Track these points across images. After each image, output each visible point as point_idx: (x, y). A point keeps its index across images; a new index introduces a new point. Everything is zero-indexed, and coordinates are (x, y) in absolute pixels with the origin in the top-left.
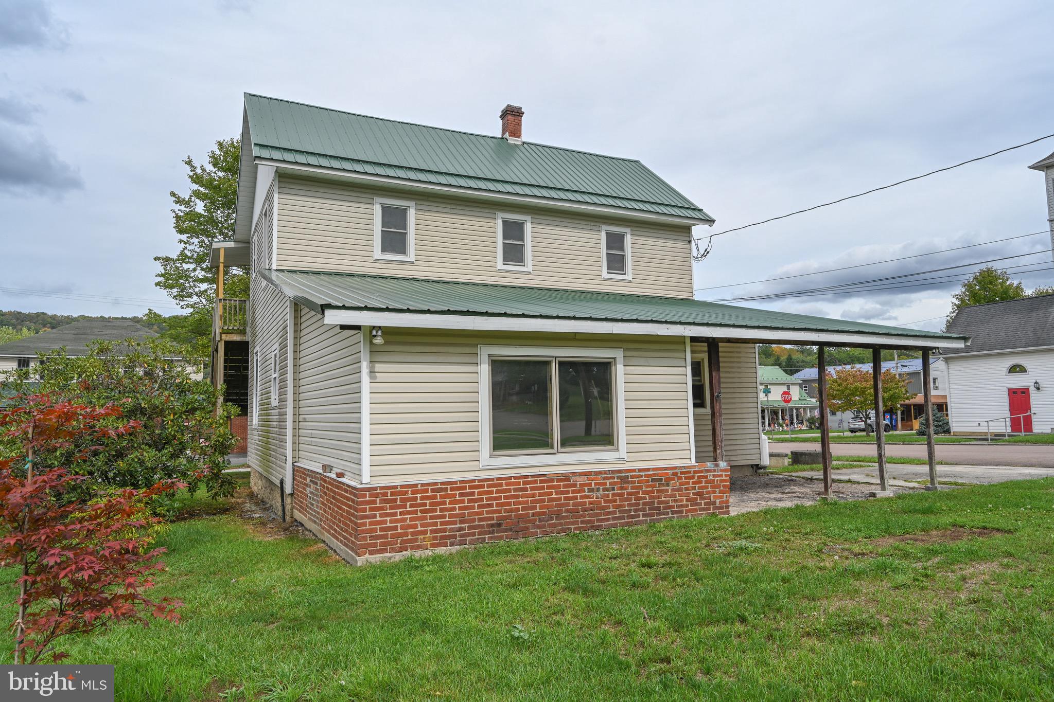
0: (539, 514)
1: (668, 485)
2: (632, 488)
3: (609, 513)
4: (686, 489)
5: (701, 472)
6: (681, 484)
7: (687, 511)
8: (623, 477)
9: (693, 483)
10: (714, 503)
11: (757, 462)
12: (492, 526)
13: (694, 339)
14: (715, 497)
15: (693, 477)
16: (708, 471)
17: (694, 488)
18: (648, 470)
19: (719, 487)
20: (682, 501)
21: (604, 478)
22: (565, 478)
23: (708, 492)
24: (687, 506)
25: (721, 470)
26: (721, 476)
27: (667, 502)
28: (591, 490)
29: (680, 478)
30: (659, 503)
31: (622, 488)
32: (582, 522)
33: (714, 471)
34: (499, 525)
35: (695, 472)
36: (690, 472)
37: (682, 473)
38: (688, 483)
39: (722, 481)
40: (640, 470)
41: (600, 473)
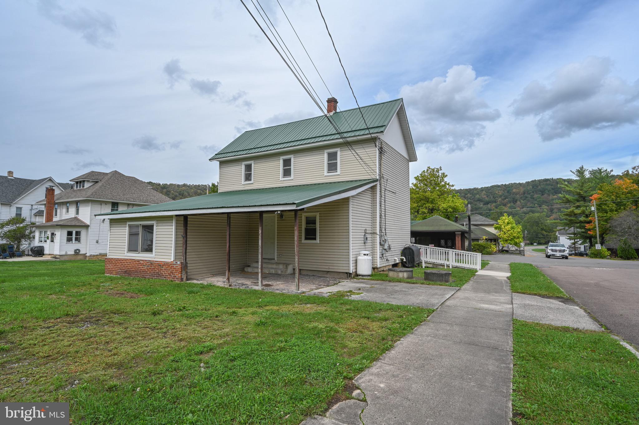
0: (134, 271)
1: (163, 267)
2: (154, 267)
3: (148, 274)
4: (168, 270)
5: (172, 264)
6: (166, 268)
7: (168, 278)
8: (151, 263)
9: (170, 268)
10: (176, 277)
11: (347, 271)
12: (125, 272)
13: (177, 216)
14: (176, 274)
15: (169, 266)
16: (174, 264)
17: (170, 270)
18: (157, 261)
19: (178, 271)
20: (166, 274)
21: (147, 263)
22: (138, 261)
23: (174, 272)
24: (168, 276)
25: (178, 265)
26: (178, 267)
27: (162, 273)
28: (144, 266)
29: (166, 266)
30: (160, 273)
31: (151, 266)
32: (142, 275)
33: (176, 265)
34: (126, 272)
35: (170, 264)
36: (168, 264)
37: (167, 264)
38: (168, 268)
39: (178, 269)
40: (155, 261)
41: (146, 261)
